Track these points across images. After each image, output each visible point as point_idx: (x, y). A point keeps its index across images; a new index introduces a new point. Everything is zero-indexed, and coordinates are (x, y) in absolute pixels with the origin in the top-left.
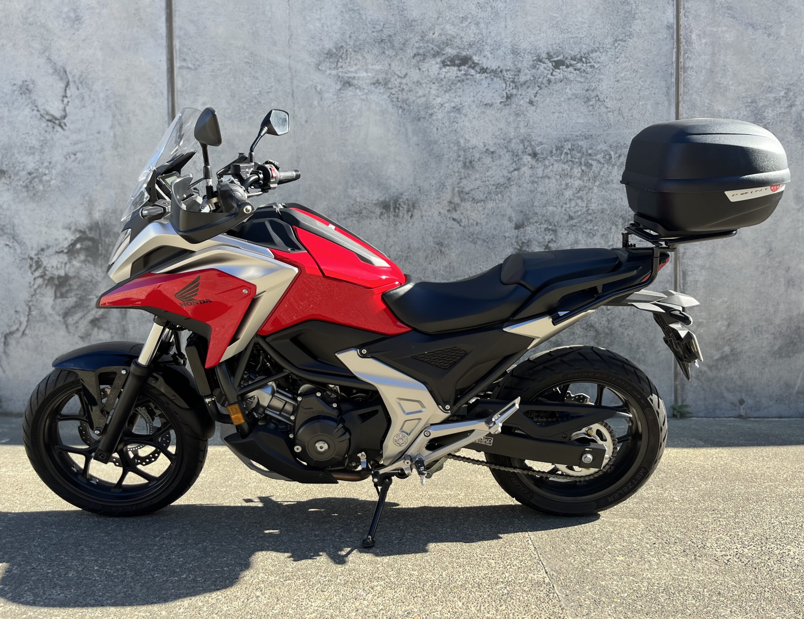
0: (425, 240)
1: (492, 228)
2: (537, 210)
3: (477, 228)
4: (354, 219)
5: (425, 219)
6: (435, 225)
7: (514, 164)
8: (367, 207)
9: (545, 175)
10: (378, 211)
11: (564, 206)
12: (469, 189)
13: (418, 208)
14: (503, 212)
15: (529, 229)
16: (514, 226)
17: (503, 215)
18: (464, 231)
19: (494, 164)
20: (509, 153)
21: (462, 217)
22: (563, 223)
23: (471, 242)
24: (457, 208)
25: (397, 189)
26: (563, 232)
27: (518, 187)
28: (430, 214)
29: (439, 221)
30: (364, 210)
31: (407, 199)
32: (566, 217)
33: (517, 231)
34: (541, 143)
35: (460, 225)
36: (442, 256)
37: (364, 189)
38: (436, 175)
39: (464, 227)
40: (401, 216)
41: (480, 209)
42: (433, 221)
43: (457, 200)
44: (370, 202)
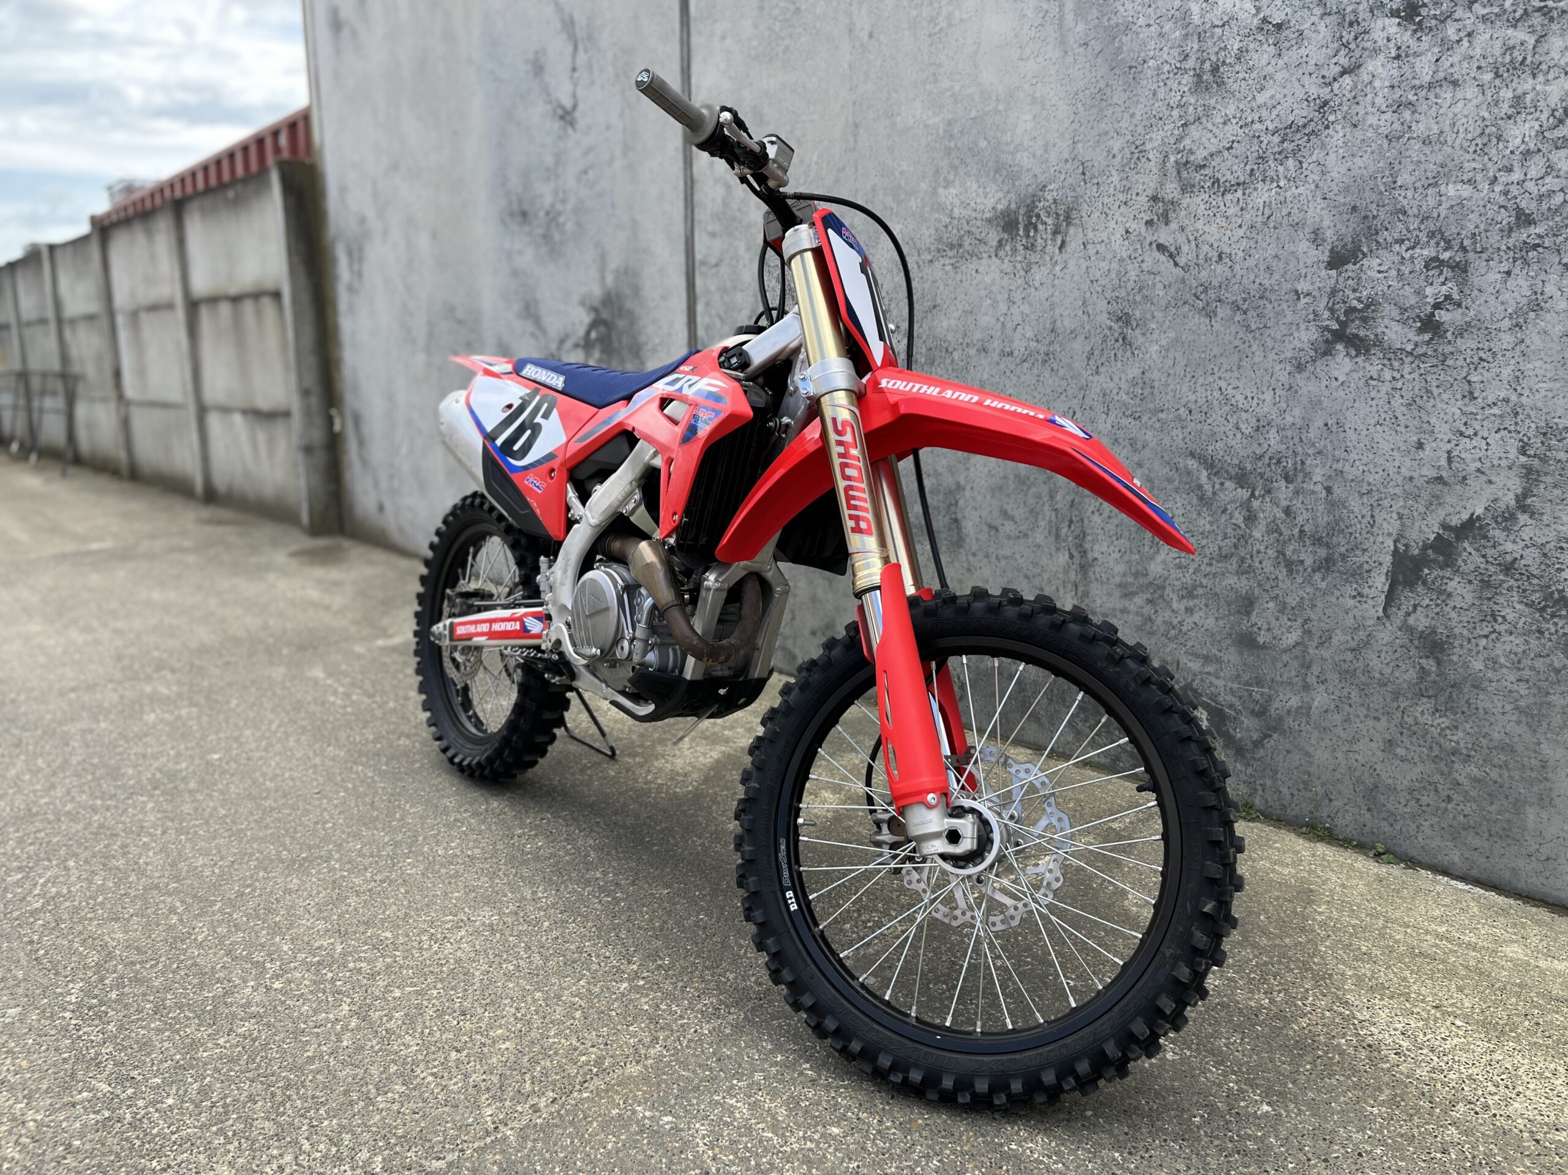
0: (1090, 309)
1: (1262, 267)
2: (1407, 200)
3: (1219, 269)
4: (947, 261)
5: (1091, 250)
6: (1115, 265)
7: (1342, 53)
8: (973, 229)
9: (1441, 75)
10: (993, 236)
11: (1503, 178)
12: (1205, 153)
13: (1077, 221)
14: (1296, 217)
15: (1371, 264)
16: (1325, 257)
17: (1295, 226)
18: (1183, 281)
19: (1281, 62)
20: (1328, 20)
21: (1181, 238)
22: (1494, 238)
23: (1200, 311)
24: (1172, 215)
25: (1035, 175)
26: (1489, 268)
27: (1348, 130)
28: (1104, 236)
29: (1125, 255)
30: (966, 238)
31: (1055, 201)
32: (1506, 218)
33: (1333, 273)
35: (1176, 264)
36: (1125, 351)
37: (969, 184)
38: (1124, 124)
39: (1186, 268)
40: (1039, 248)
41: (1233, 210)
42: (1109, 256)
43: (1171, 190)
44: (979, 216)
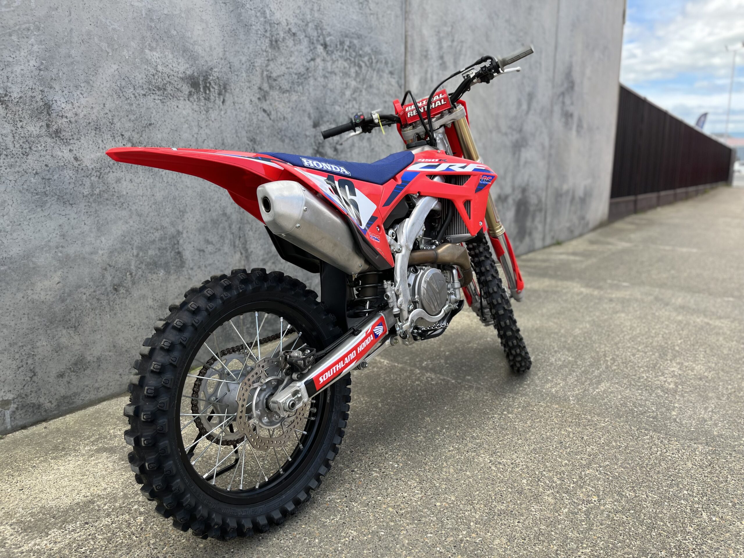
0: (239, 135)
1: (296, 124)
2: (328, 108)
3: (285, 123)
4: (157, 97)
5: (237, 106)
6: (247, 116)
7: (311, 52)
8: (172, 81)
9: (332, 70)
10: (186, 89)
12: (276, 75)
13: (230, 91)
14: (304, 108)
16: (312, 124)
17: (304, 111)
18: (273, 126)
19: (296, 48)
20: (307, 39)
21: (271, 109)
24: (267, 98)
27: (314, 80)
28: (242, 101)
29: (251, 111)
31: (218, 78)
33: (314, 129)
34: (329, 34)
35: (270, 119)
38: (246, 50)
39: (273, 121)
40: (212, 101)
41: (286, 101)
42: (245, 111)
44: (175, 74)
